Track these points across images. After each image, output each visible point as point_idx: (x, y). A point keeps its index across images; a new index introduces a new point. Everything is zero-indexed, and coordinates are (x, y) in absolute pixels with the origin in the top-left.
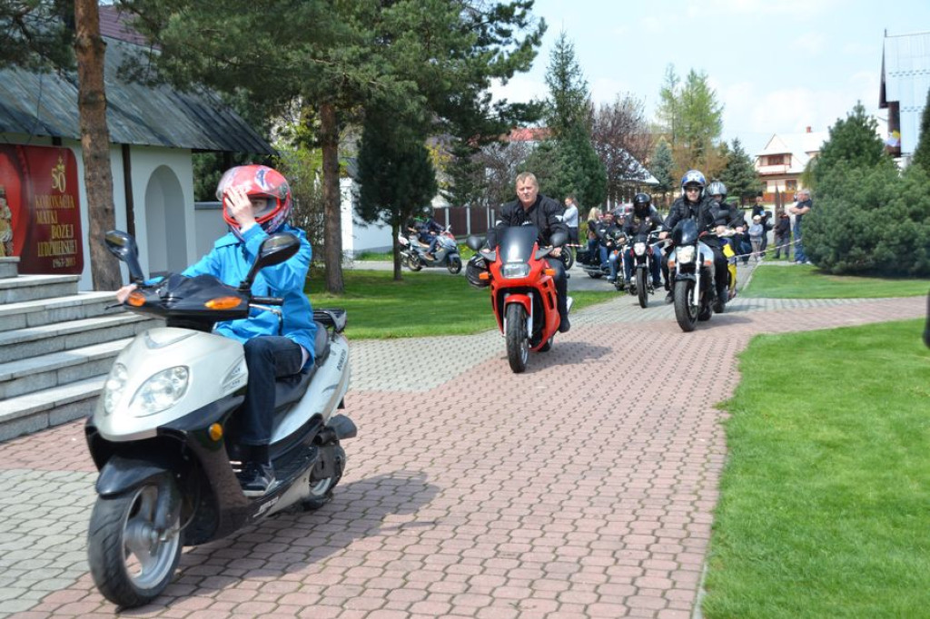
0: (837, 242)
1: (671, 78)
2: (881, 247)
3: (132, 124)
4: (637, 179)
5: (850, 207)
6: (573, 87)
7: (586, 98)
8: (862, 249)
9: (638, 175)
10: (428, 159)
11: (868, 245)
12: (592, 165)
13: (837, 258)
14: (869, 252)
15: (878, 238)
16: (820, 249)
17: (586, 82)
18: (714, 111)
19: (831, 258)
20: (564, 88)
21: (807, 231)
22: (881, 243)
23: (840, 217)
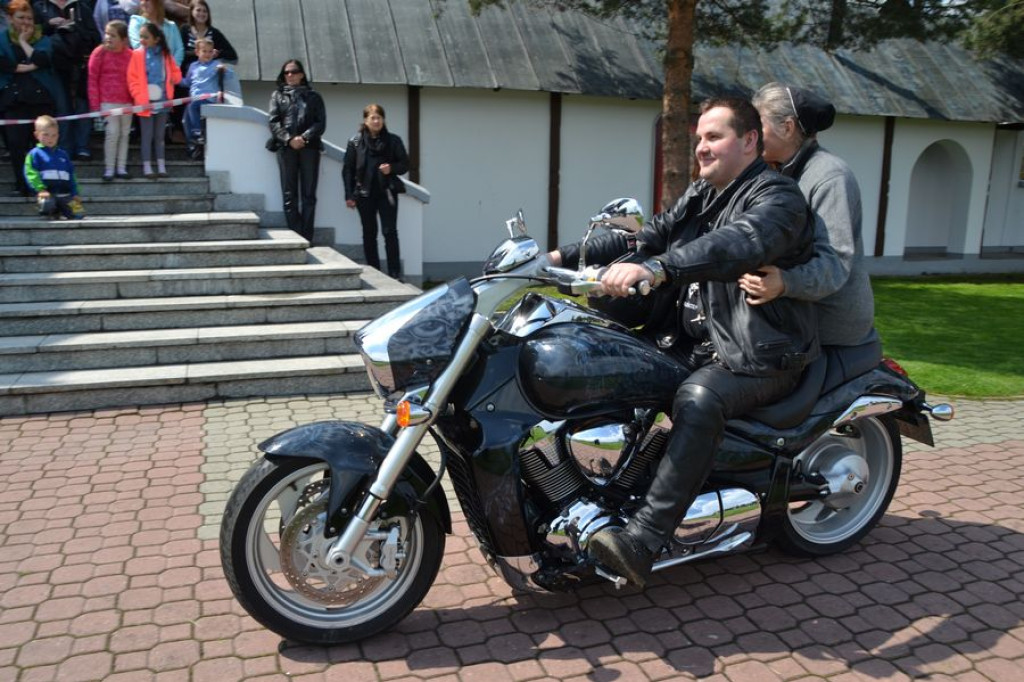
3: (893, 95)
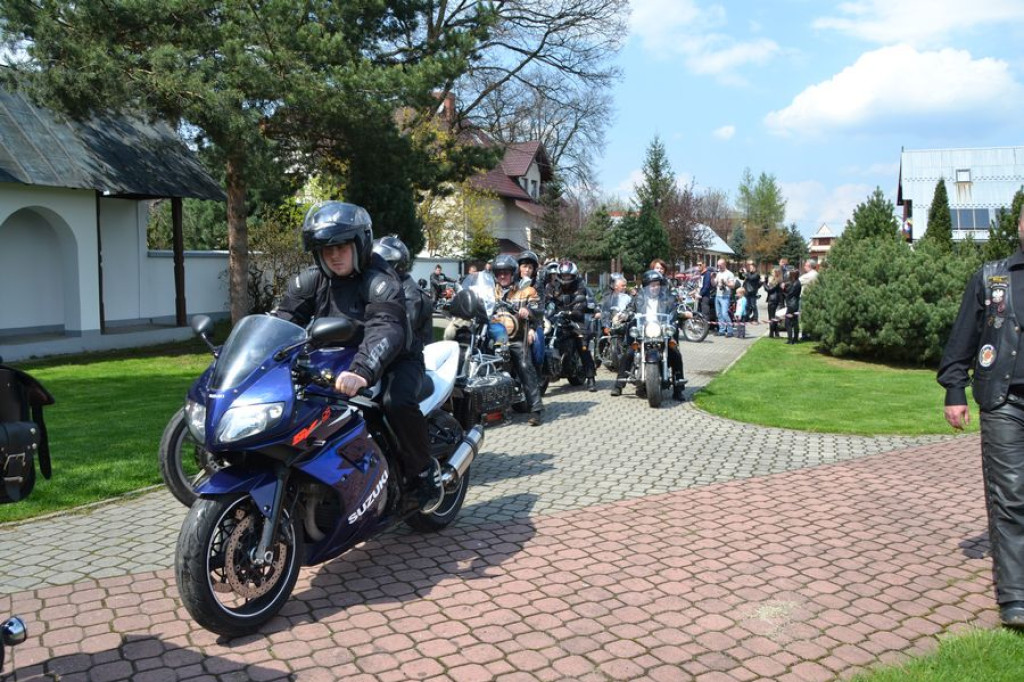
0: (838, 320)
1: (748, 176)
2: (887, 330)
5: (855, 281)
6: (664, 176)
7: (673, 185)
8: (866, 331)
9: (701, 244)
11: (873, 326)
12: (658, 233)
13: (838, 339)
14: (874, 335)
15: (885, 320)
16: (819, 327)
17: (674, 173)
18: (779, 203)
19: (831, 338)
20: (657, 177)
21: (807, 305)
22: (887, 326)
23: (843, 292)
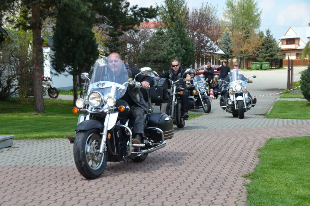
4: (211, 51)
7: (184, 5)
9: (212, 49)
10: (94, 39)
12: (187, 43)
18: (256, 14)
